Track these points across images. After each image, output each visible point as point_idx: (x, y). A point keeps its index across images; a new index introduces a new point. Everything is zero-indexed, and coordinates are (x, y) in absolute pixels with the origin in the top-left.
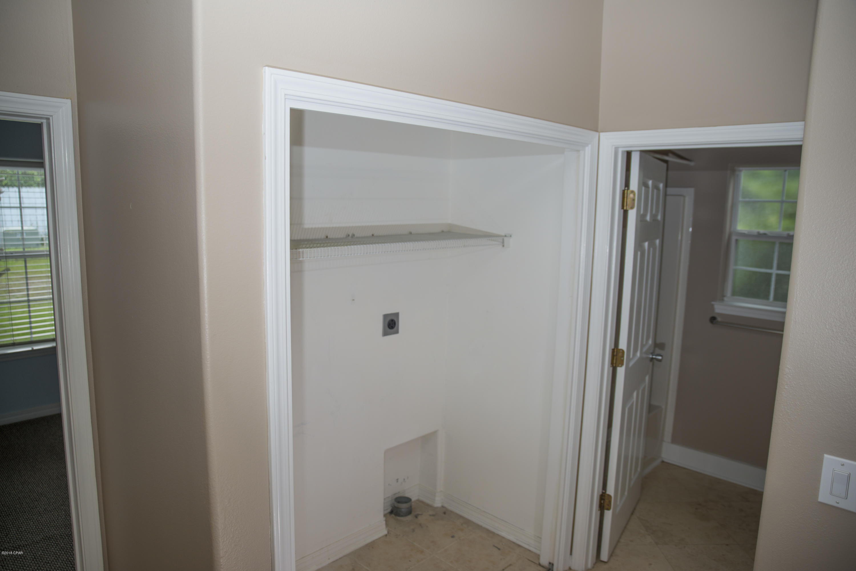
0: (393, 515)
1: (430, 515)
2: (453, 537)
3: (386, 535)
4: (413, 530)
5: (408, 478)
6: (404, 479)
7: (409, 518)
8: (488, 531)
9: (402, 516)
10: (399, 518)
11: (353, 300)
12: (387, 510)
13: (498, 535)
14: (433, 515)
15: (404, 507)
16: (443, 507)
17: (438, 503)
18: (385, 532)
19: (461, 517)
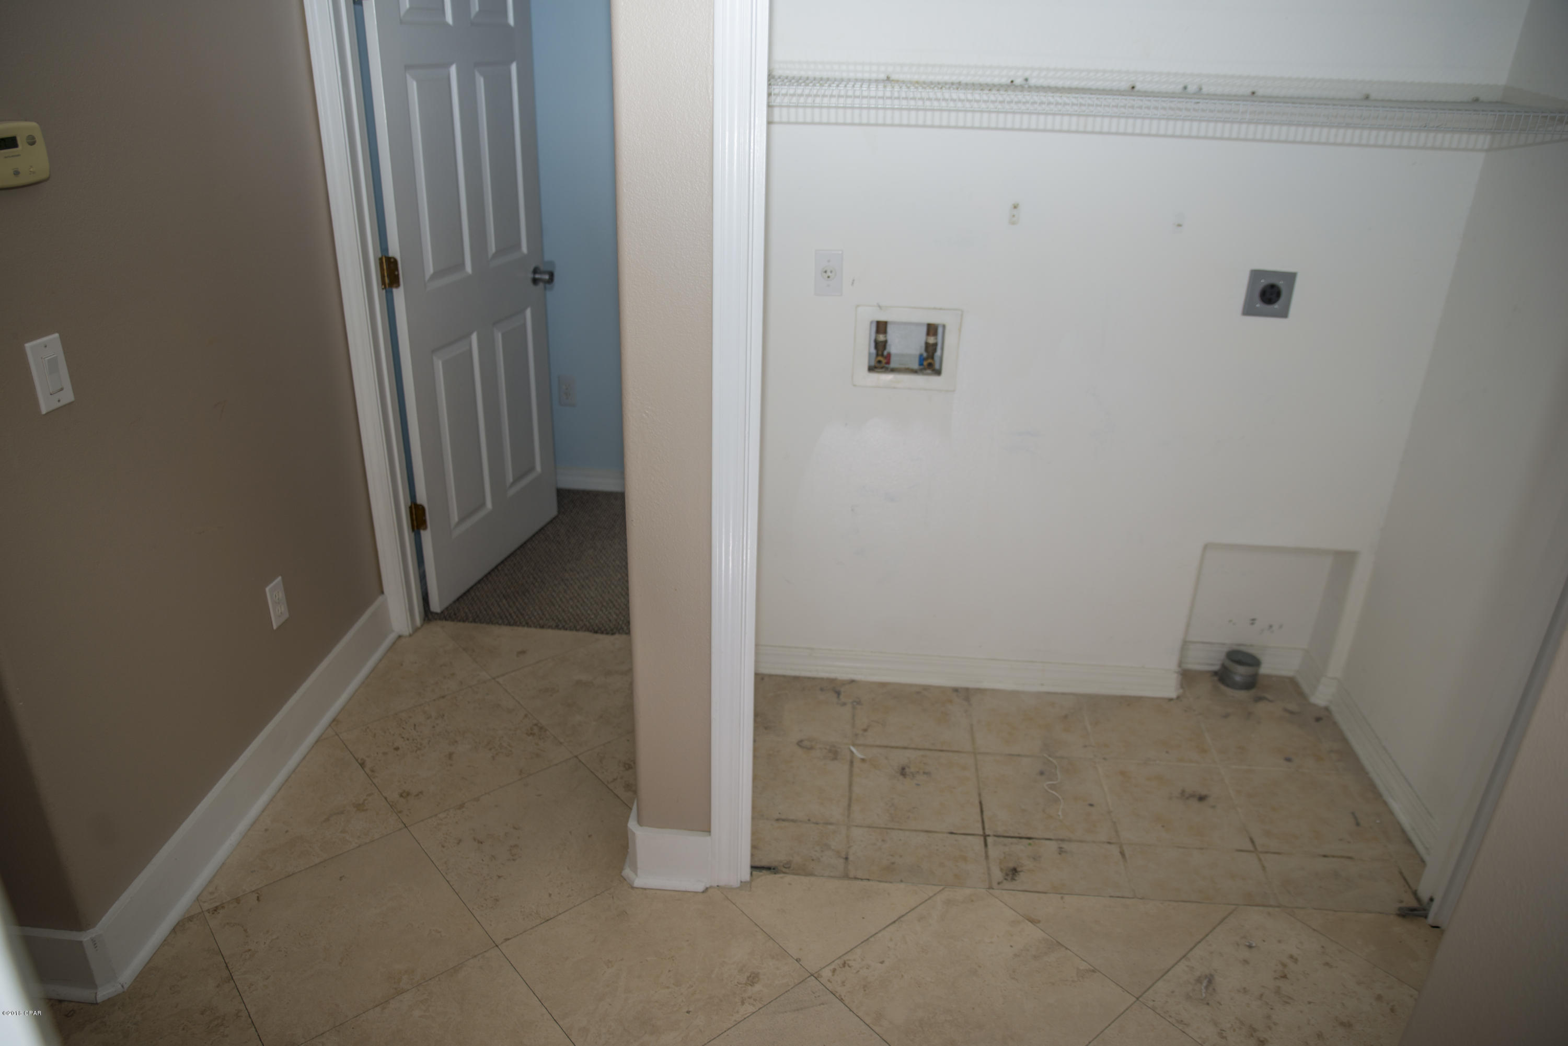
0: (1216, 678)
1: (1286, 710)
2: (1288, 760)
3: (1171, 700)
4: (1226, 716)
5: (1281, 627)
6: (1271, 626)
7: (1242, 695)
8: (1373, 787)
9: (1228, 685)
10: (1223, 687)
11: (1179, 225)
12: (1212, 665)
13: (1385, 803)
14: (1291, 713)
15: (1240, 672)
16: (1327, 709)
17: (1321, 696)
18: (1173, 694)
19: (1344, 740)
